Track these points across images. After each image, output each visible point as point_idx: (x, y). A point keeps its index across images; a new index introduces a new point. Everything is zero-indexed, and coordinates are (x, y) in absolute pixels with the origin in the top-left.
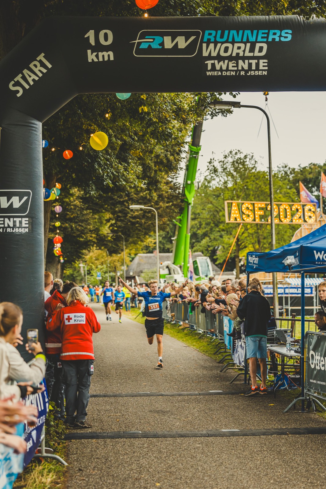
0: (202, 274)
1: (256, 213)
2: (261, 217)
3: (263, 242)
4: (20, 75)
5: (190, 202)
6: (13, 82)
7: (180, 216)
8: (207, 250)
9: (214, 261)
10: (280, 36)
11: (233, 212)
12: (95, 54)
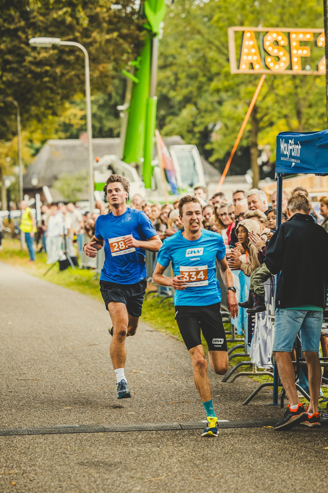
0: (183, 180)
1: (294, 52)
2: (305, 61)
3: (308, 114)
5: (155, 30)
7: (136, 59)
8: (190, 131)
9: (206, 154)
11: (245, 50)
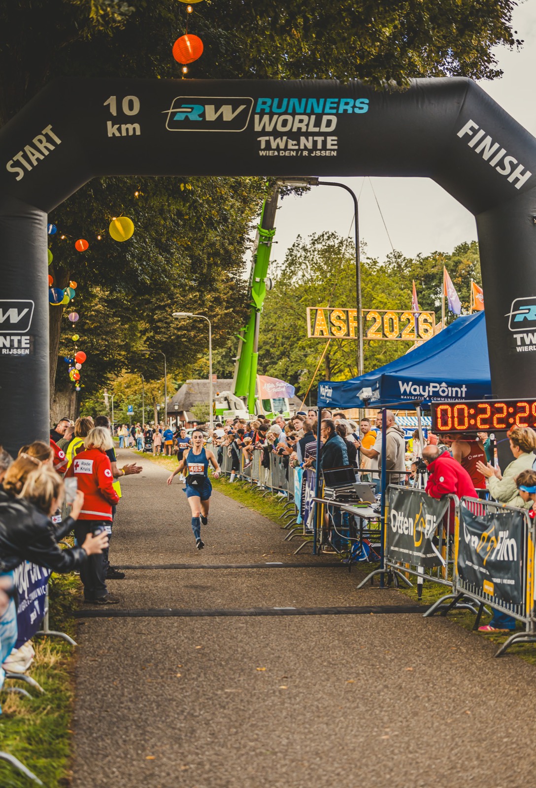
4: (21, 153)
6: (11, 162)
10: (354, 107)
12: (117, 126)
